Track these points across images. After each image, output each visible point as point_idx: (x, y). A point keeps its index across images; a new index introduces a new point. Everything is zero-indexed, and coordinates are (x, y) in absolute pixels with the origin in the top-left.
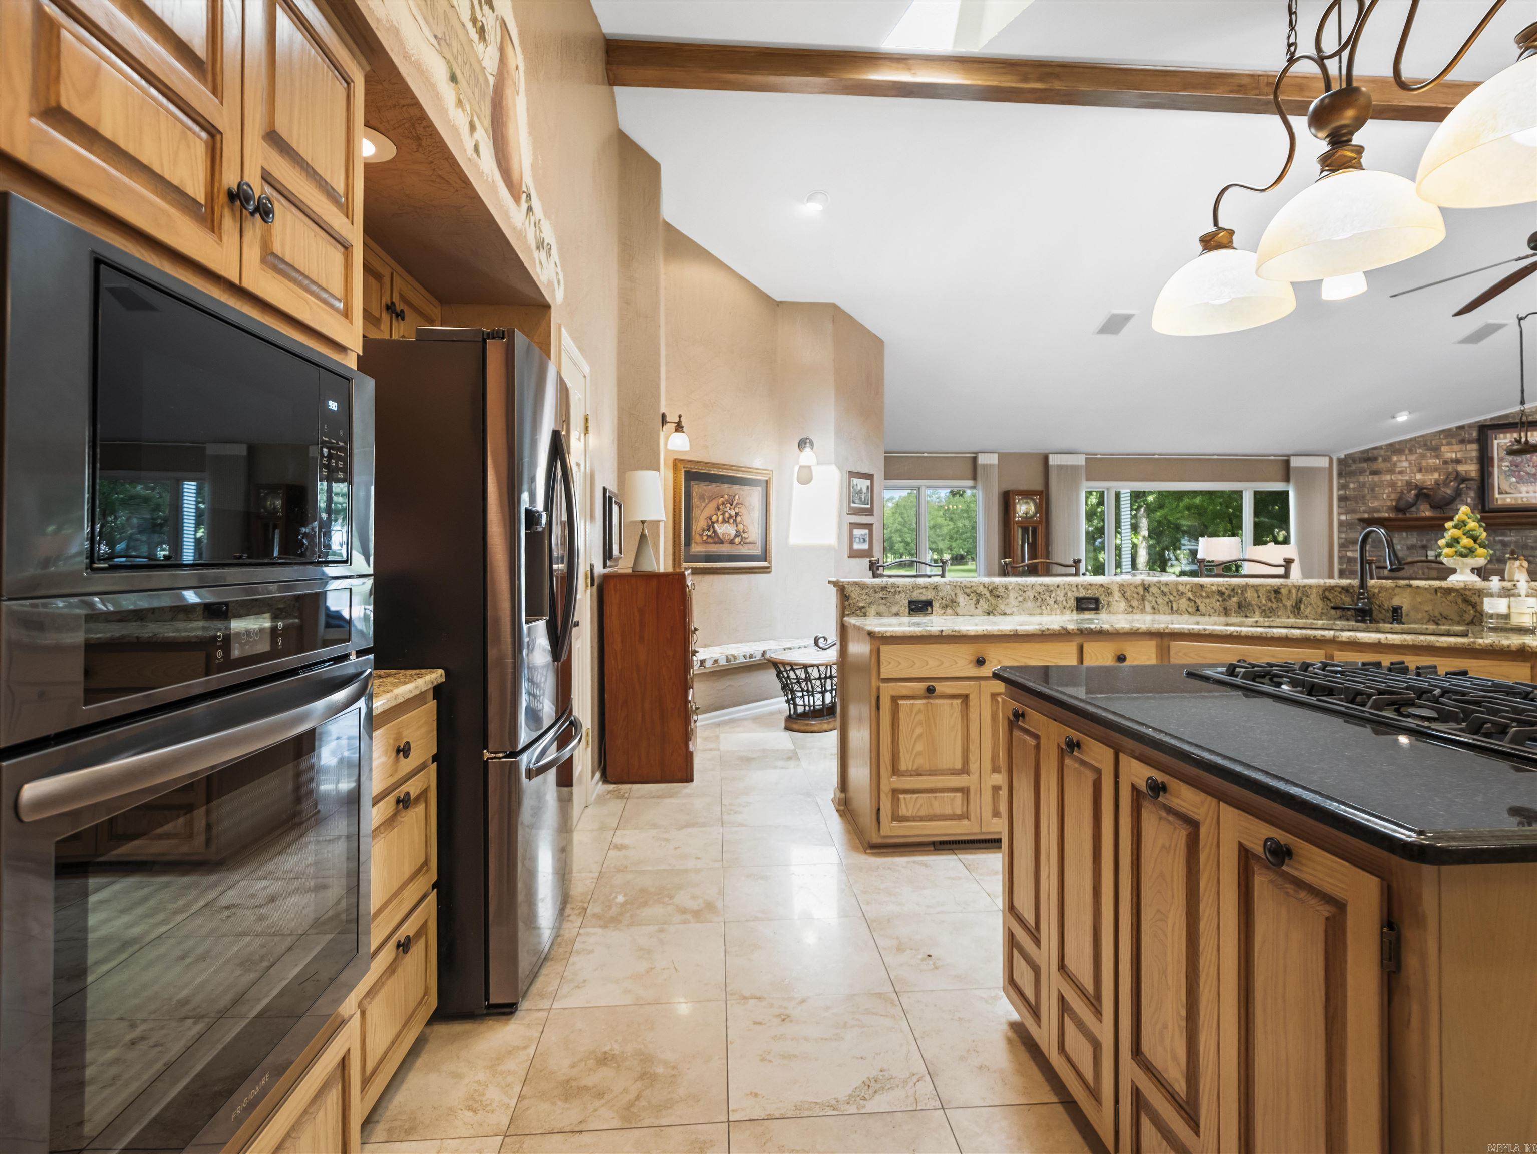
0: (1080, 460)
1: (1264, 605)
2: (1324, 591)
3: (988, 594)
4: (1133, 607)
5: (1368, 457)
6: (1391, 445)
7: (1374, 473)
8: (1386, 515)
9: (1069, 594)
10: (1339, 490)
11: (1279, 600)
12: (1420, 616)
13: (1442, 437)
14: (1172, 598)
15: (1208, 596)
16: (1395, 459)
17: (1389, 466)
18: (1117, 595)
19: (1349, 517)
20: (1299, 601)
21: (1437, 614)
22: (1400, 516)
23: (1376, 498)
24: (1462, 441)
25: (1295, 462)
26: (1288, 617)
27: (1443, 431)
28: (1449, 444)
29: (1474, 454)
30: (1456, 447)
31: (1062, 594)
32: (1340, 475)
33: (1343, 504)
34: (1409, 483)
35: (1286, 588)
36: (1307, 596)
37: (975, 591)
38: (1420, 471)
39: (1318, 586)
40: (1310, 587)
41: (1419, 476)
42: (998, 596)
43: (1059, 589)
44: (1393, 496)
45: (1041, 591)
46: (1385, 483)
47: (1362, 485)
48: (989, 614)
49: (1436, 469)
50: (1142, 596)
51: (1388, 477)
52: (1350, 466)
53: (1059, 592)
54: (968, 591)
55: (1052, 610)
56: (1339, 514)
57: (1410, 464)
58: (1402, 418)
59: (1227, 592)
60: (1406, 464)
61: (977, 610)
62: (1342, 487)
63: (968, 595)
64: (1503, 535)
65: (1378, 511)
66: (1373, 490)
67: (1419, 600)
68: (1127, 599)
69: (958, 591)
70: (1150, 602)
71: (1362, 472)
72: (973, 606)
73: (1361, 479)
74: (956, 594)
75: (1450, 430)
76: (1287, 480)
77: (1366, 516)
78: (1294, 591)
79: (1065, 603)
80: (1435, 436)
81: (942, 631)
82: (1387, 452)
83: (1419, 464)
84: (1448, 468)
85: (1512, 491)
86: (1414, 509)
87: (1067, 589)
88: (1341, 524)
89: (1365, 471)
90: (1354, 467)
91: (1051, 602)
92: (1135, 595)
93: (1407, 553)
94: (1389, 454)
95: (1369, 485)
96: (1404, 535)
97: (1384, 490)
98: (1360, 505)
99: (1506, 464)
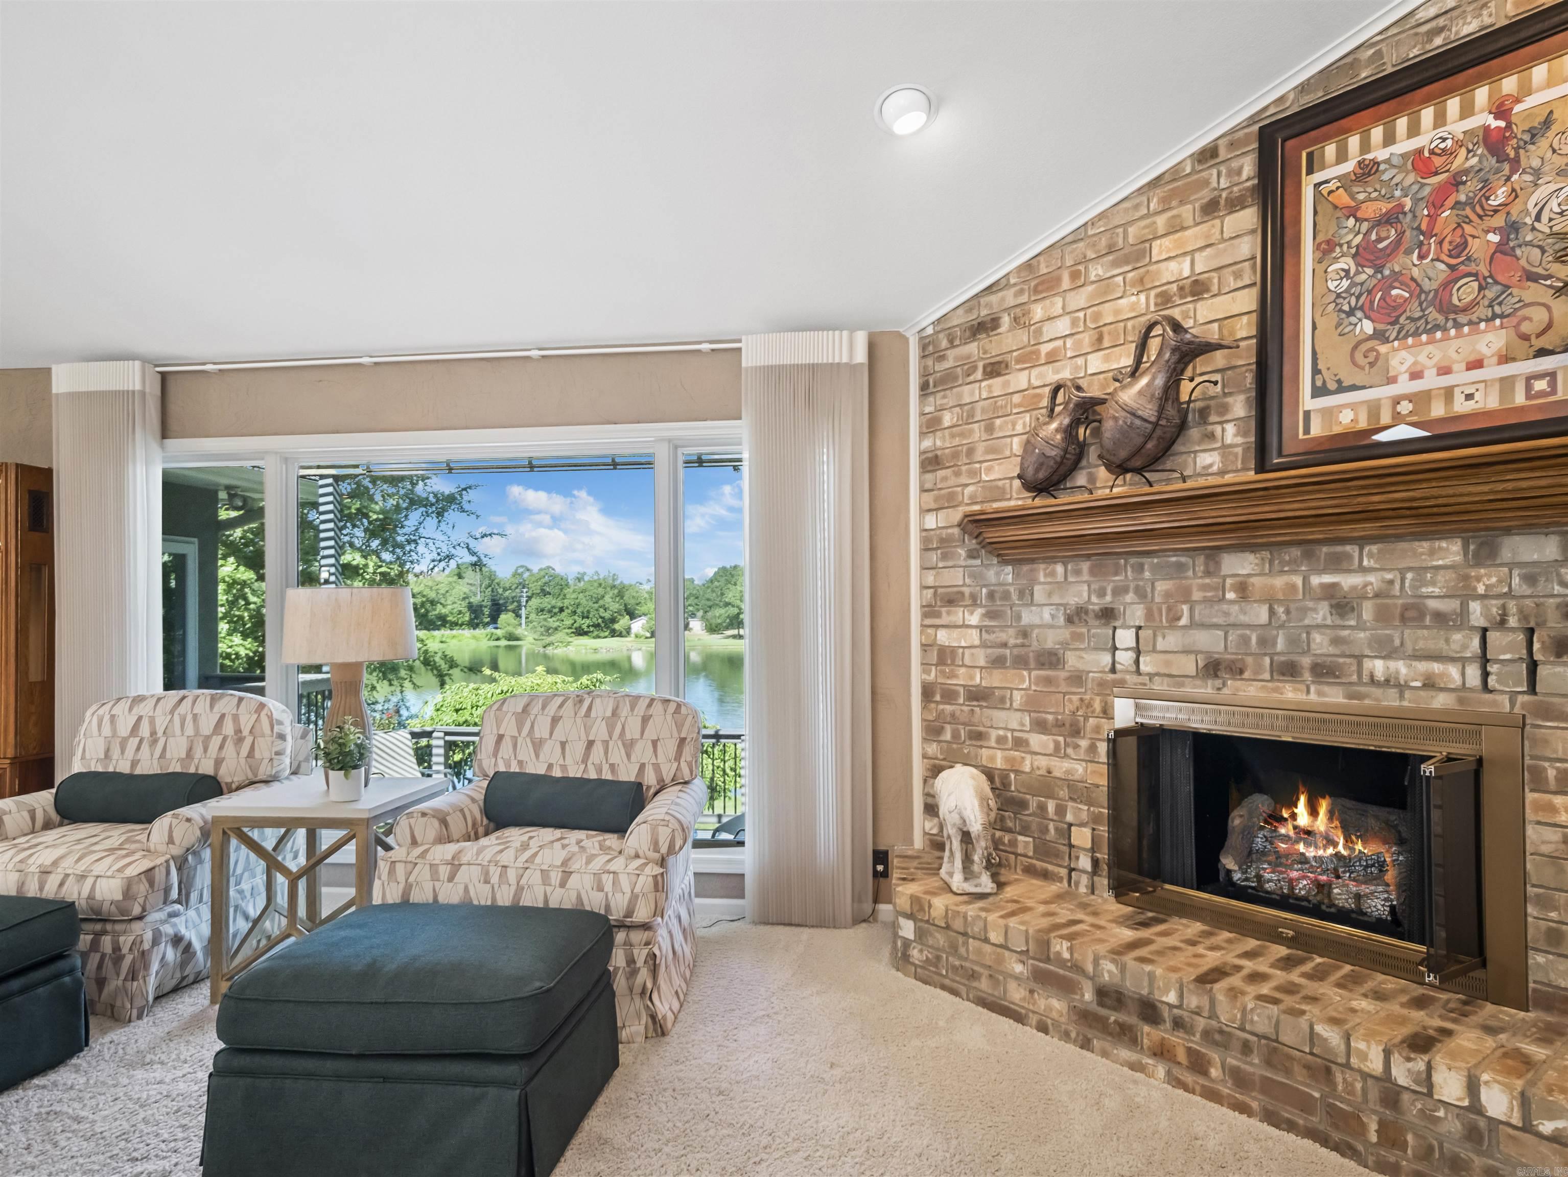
5: (978, 320)
6: (1028, 266)
7: (994, 370)
10: (922, 435)
17: (1025, 339)
19: (943, 518)
22: (1042, 503)
23: (995, 449)
24: (1211, 208)
25: (757, 354)
28: (1176, 228)
29: (1248, 247)
32: (925, 388)
33: (931, 478)
38: (1098, 345)
41: (1093, 362)
46: (1016, 399)
47: (969, 414)
51: (1019, 378)
52: (942, 358)
56: (924, 511)
57: (1074, 323)
60: (1063, 326)
62: (926, 425)
64: (1337, 564)
65: (1002, 495)
66: (990, 429)
71: (968, 371)
73: (968, 393)
75: (1175, 173)
77: (974, 510)
80: (1137, 207)
82: (1021, 292)
83: (1097, 317)
85: (1354, 379)
88: (926, 542)
89: (975, 368)
90: (951, 357)
93: (1065, 634)
94: (1024, 298)
95: (983, 411)
96: (1060, 569)
97: (1014, 425)
98: (964, 480)
99: (1347, 263)
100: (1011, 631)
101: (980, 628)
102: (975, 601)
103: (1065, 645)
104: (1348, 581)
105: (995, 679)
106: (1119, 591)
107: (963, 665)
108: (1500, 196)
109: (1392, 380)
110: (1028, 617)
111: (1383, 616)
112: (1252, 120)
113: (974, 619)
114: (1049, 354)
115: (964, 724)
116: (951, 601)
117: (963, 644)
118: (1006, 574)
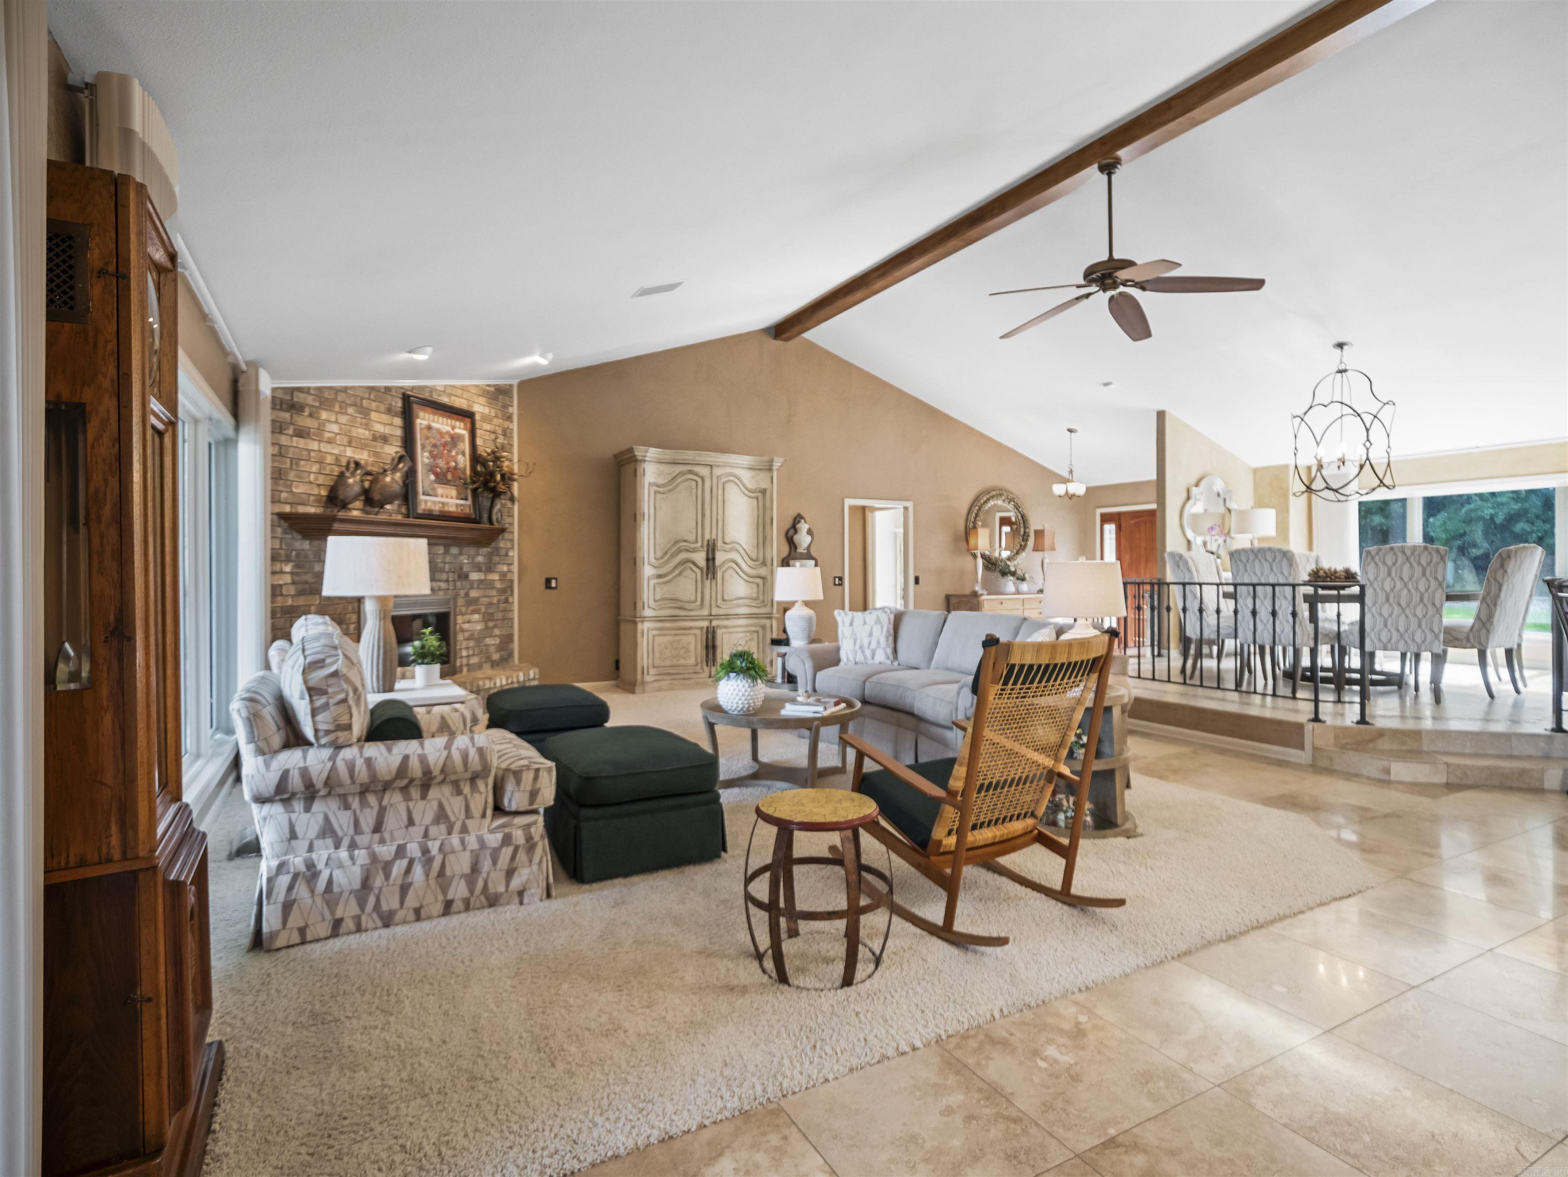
5: (292, 402)
6: (320, 389)
7: (301, 433)
8: (312, 510)
13: (372, 396)
16: (324, 415)
17: (316, 425)
23: (300, 478)
24: (389, 411)
27: (372, 389)
28: (377, 410)
29: (399, 432)
30: (385, 418)
38: (350, 444)
41: (351, 452)
44: (325, 480)
46: (312, 454)
47: (286, 453)
49: (365, 446)
51: (314, 445)
57: (340, 428)
58: (419, 356)
60: (335, 428)
65: (302, 502)
66: (297, 464)
75: (379, 389)
77: (287, 509)
80: (365, 393)
82: (316, 400)
83: (350, 431)
84: (375, 447)
85: (431, 493)
86: (356, 504)
89: (288, 427)
94: (317, 404)
95: (294, 453)
97: (311, 467)
98: (281, 488)
99: (426, 454)
100: (310, 575)
101: (292, 573)
102: (289, 559)
105: (302, 601)
107: (282, 595)
108: (454, 453)
109: (436, 496)
110: (318, 568)
112: (401, 388)
113: (288, 568)
114: (329, 438)
115: (281, 629)
116: (281, 557)
117: (281, 582)
118: (306, 545)
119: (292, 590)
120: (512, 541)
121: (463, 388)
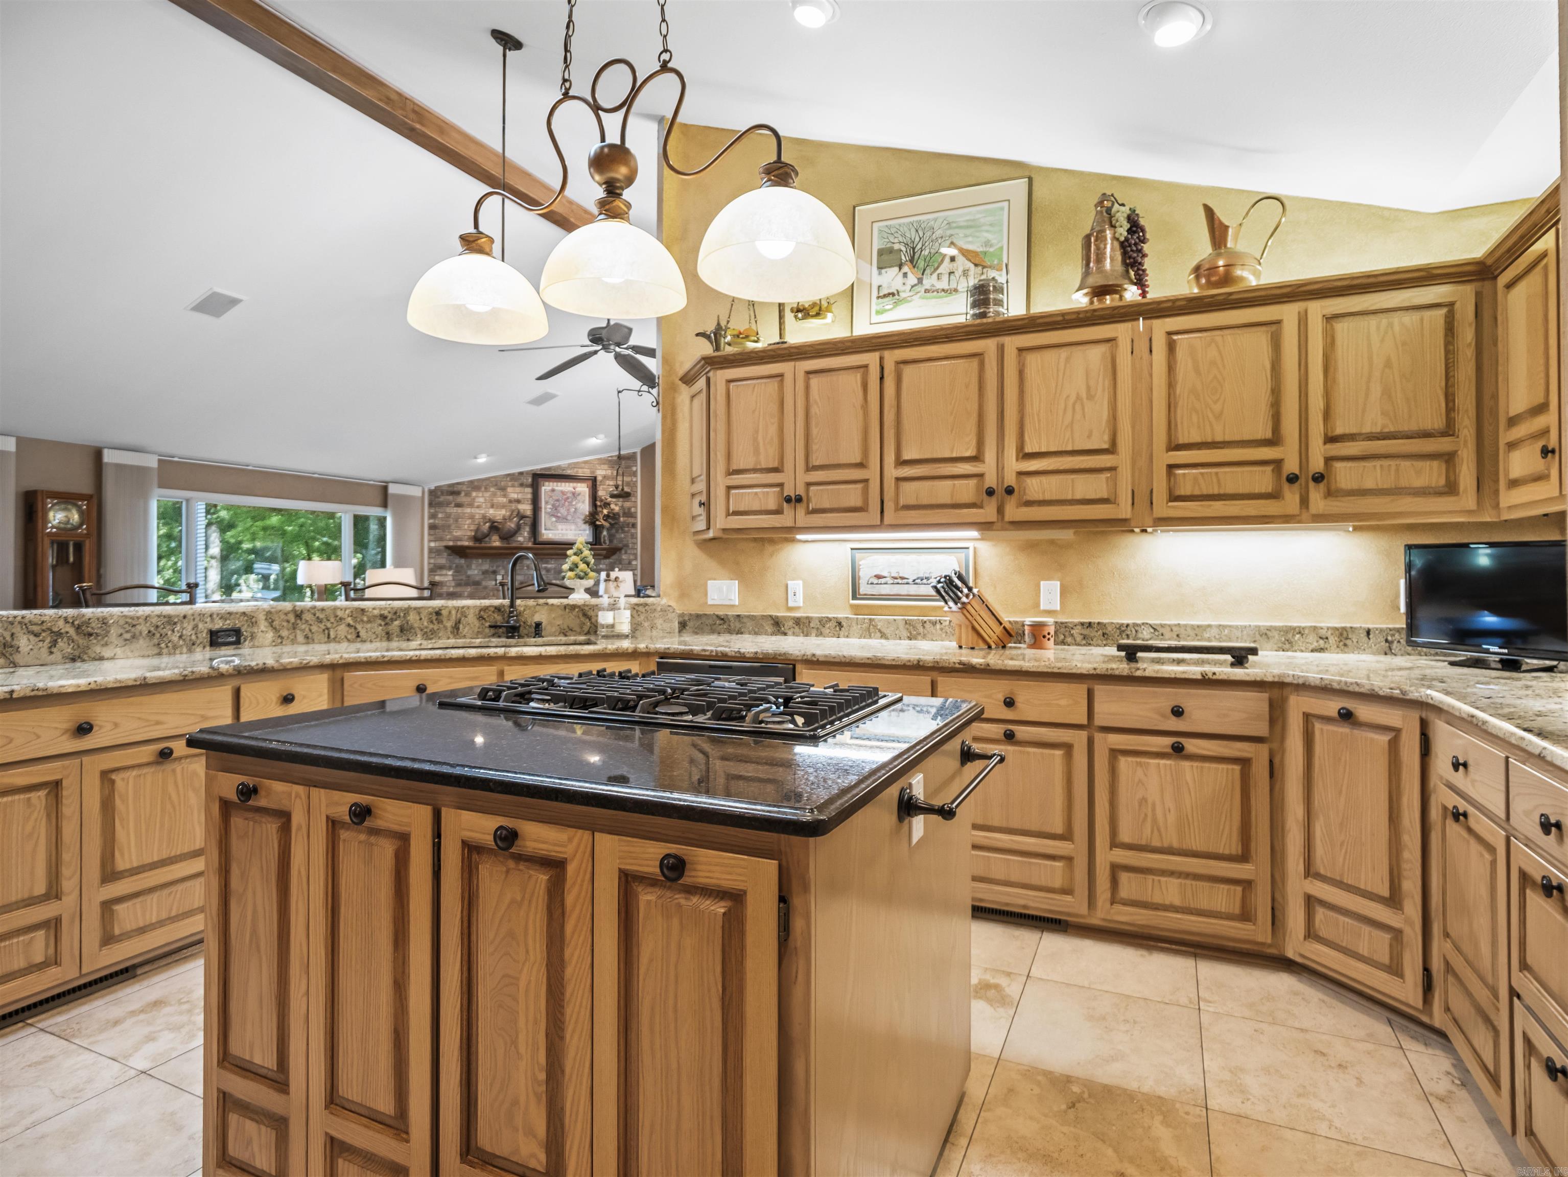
0: (152, 462)
1: (426, 627)
2: (480, 611)
3: (72, 631)
4: (282, 638)
5: (453, 491)
6: (471, 482)
7: (459, 505)
8: (466, 544)
9: (201, 626)
10: (430, 518)
11: (440, 622)
12: (553, 630)
13: (509, 479)
14: (329, 625)
15: (369, 621)
16: (474, 494)
17: (469, 500)
18: (263, 625)
19: (437, 544)
20: (458, 622)
21: (566, 627)
22: (477, 545)
23: (459, 528)
24: (522, 485)
25: (393, 489)
26: (449, 638)
27: (509, 475)
28: (513, 486)
29: (529, 496)
30: (518, 489)
31: (190, 627)
32: (431, 505)
33: (432, 532)
34: (484, 517)
35: (447, 610)
36: (466, 617)
37: (49, 629)
38: (492, 506)
39: (475, 607)
40: (468, 607)
41: (491, 511)
42: (90, 635)
43: (185, 621)
44: (473, 527)
45: (159, 624)
46: (466, 515)
47: (448, 516)
48: (73, 660)
49: (503, 506)
50: (293, 624)
51: (468, 510)
52: (439, 497)
53: (185, 625)
54: (36, 629)
55: (175, 647)
56: (430, 541)
57: (485, 500)
58: (482, 460)
59: (390, 616)
60: (482, 500)
61: (53, 657)
62: (433, 516)
63: (36, 635)
65: (461, 540)
66: (457, 521)
67: (553, 616)
68: (275, 629)
69: (17, 629)
70: (303, 630)
71: (448, 504)
72: (45, 651)
73: (448, 510)
74: (12, 635)
75: (513, 474)
76: (385, 505)
77: (451, 544)
78: (454, 612)
79: (194, 637)
80: (503, 478)
81: (12, 692)
83: (492, 500)
84: (512, 507)
85: (553, 529)
86: (487, 539)
87: (197, 619)
88: (431, 550)
89: (450, 503)
90: (442, 499)
91: (175, 638)
92: (285, 624)
93: (482, 577)
94: (469, 489)
95: (455, 516)
96: (480, 561)
97: (465, 522)
98: (446, 534)
99: (550, 506)
100: (464, 576)
101: (453, 576)
102: (450, 568)
103: (482, 580)
104: (549, 566)
105: (458, 589)
106: (498, 567)
107: (446, 586)
108: (575, 503)
109: (558, 530)
110: (469, 573)
111: (555, 572)
112: (531, 471)
113: (450, 573)
116: (441, 567)
117: (446, 580)
118: (463, 561)
119: (453, 584)
120: (636, 555)
121: (586, 462)
